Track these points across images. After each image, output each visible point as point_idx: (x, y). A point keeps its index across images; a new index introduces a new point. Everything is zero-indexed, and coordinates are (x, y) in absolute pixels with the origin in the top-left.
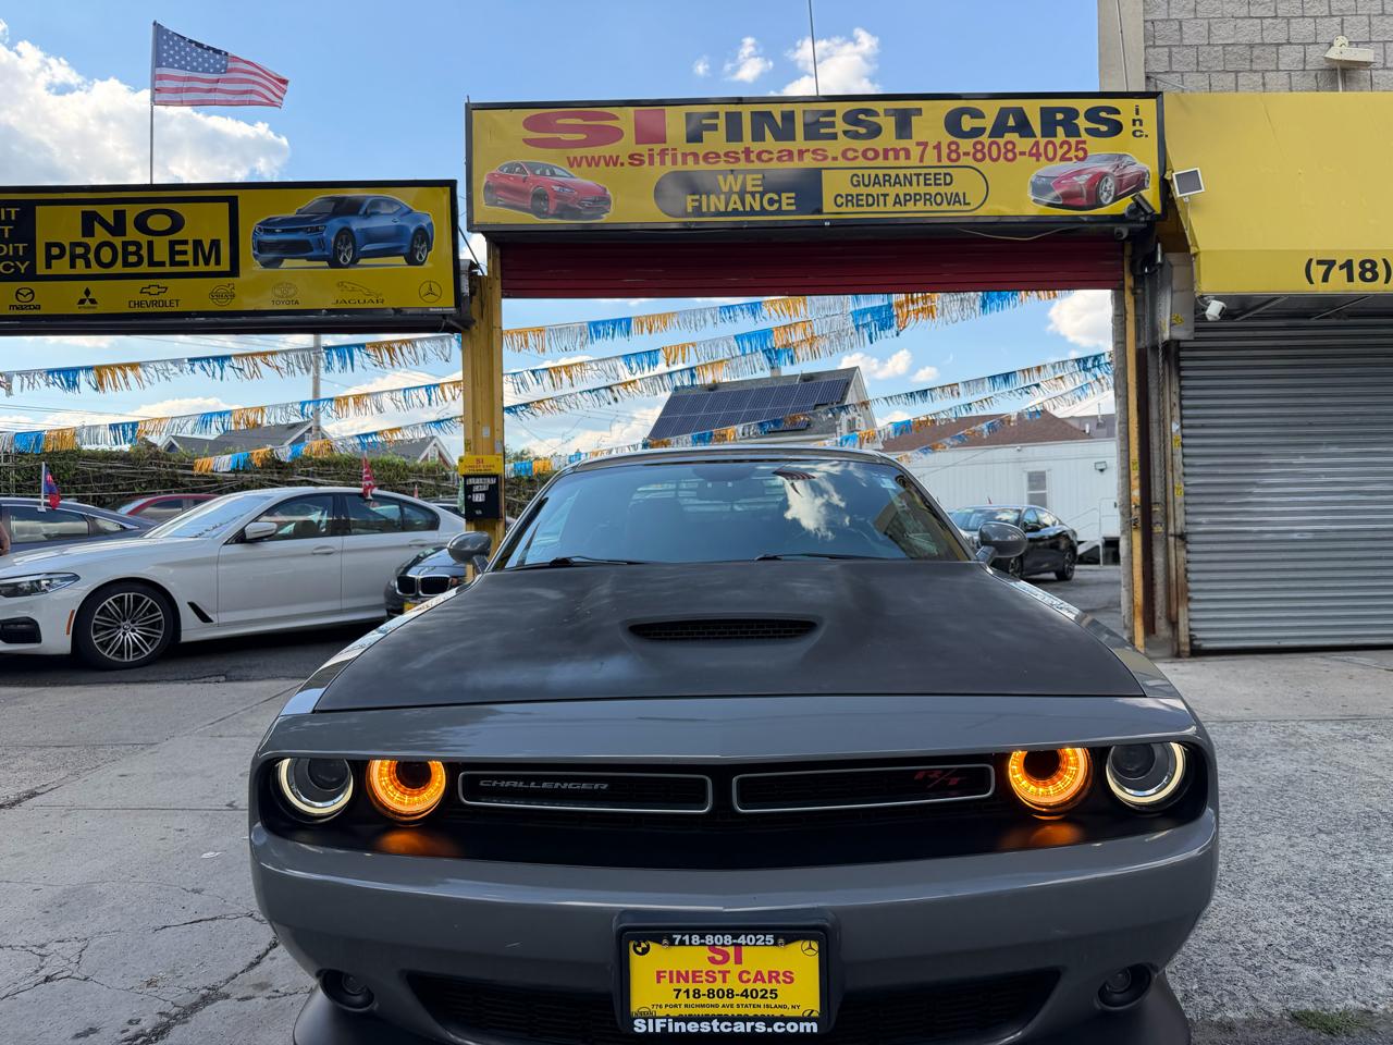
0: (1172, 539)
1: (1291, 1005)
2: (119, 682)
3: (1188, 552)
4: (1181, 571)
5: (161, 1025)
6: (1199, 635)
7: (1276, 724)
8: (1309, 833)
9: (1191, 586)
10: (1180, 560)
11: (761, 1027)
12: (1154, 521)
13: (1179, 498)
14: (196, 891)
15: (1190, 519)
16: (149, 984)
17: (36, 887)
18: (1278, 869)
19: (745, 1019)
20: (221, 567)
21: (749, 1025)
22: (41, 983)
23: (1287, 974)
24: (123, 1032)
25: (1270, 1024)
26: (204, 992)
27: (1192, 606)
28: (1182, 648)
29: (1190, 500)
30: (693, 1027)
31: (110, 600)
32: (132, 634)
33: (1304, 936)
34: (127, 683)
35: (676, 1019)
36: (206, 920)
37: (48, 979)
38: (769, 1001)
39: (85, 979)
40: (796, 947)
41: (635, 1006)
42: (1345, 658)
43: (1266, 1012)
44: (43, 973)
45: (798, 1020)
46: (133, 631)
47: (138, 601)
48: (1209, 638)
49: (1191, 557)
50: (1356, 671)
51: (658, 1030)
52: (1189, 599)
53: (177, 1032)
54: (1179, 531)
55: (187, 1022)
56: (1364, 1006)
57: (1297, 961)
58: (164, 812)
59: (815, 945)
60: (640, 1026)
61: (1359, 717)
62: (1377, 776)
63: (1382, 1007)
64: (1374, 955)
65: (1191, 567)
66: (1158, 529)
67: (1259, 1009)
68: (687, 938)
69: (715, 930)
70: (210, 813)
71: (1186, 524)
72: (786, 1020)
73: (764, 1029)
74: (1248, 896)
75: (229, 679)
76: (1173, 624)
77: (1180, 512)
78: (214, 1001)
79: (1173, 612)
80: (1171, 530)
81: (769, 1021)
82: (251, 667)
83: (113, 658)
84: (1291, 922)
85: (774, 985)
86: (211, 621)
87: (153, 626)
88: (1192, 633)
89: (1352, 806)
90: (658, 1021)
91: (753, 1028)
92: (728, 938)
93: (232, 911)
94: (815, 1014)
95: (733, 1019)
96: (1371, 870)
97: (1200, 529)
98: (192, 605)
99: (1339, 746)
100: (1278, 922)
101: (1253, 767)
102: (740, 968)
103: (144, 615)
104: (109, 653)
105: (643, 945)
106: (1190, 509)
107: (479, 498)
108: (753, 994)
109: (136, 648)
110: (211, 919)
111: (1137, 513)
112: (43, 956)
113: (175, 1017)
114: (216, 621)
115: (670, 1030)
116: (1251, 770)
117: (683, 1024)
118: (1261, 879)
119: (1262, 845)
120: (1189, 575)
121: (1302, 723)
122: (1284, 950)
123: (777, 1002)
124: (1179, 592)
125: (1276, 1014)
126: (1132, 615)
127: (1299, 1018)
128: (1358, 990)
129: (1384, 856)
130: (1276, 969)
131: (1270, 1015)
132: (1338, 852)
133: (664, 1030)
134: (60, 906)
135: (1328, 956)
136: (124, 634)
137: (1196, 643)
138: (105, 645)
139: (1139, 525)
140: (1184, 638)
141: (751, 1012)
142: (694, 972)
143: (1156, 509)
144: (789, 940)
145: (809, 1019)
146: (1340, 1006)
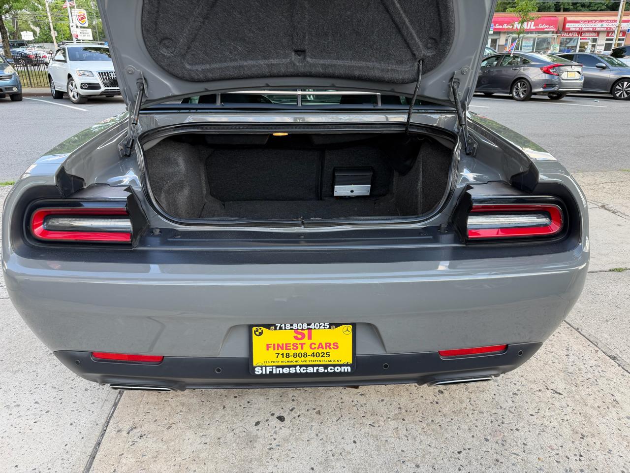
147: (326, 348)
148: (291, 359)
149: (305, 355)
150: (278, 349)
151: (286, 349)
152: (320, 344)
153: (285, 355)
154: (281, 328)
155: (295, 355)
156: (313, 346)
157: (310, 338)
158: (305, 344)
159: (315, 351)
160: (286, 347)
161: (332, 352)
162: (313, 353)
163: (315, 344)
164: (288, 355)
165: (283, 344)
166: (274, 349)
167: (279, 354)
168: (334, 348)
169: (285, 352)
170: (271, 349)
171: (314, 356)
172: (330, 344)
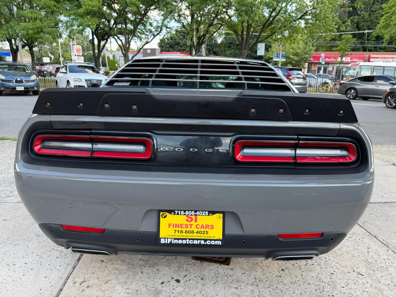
147: (206, 228)
148: (184, 234)
149: (193, 232)
150: (176, 227)
151: (181, 227)
152: (202, 225)
153: (180, 232)
154: (178, 214)
155: (186, 232)
156: (198, 226)
157: (196, 221)
158: (192, 225)
159: (199, 230)
160: (181, 226)
161: (210, 231)
162: (198, 231)
163: (199, 225)
164: (182, 232)
165: (179, 224)
166: (173, 227)
167: (176, 231)
168: (211, 228)
169: (180, 229)
170: (171, 227)
171: (198, 233)
172: (209, 226)
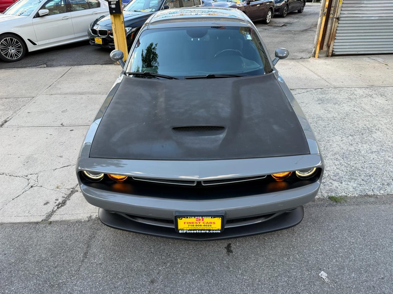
0: (335, 19)
1: (329, 194)
2: (15, 67)
3: (338, 24)
4: (335, 30)
5: (64, 200)
6: (335, 50)
7: (348, 89)
8: (347, 136)
9: (337, 35)
10: (336, 26)
11: (207, 232)
12: (331, 13)
13: (340, 5)
14: (61, 157)
15: (342, 12)
16: (57, 187)
17: (19, 156)
18: (336, 149)
19: (204, 230)
20: (34, 26)
21: (205, 231)
22: (30, 188)
23: (331, 185)
24: (55, 203)
25: (323, 199)
26: (71, 190)
27: (336, 41)
28: (329, 54)
29: (344, 5)
30: (192, 232)
31: (3, 40)
32: (13, 51)
33: (338, 172)
34: (17, 68)
35: (188, 230)
36: (66, 166)
37: (32, 187)
38: (210, 227)
39: (41, 186)
40: (216, 219)
41: (179, 228)
42: (375, 58)
43: (323, 196)
44: (30, 185)
45: (216, 230)
46: (13, 49)
47: (12, 40)
48: (337, 51)
49: (339, 25)
50: (377, 64)
51: (185, 232)
52: (335, 39)
53: (68, 202)
54: (337, 16)
55: (69, 200)
56: (346, 195)
57: (334, 180)
58: (45, 128)
59: (221, 218)
60: (180, 232)
61: (372, 86)
62: (370, 113)
63: (350, 195)
64: (352, 179)
65: (338, 28)
66: (331, 16)
67: (322, 195)
68: (191, 217)
69: (197, 216)
70: (57, 127)
71: (340, 14)
72: (213, 230)
73: (208, 232)
74: (327, 159)
75: (47, 66)
76: (328, 46)
77: (339, 9)
78: (75, 192)
79: (329, 43)
80: (335, 16)
81: (210, 230)
82: (53, 60)
83: (10, 59)
84: (335, 168)
85: (211, 224)
86: (36, 45)
87: (19, 47)
88: (333, 49)
89: (361, 125)
90: (184, 231)
91: (206, 232)
92: (200, 217)
93: (72, 163)
94: (220, 229)
95: (201, 230)
96: (359, 150)
97: (344, 16)
98: (29, 40)
99: (364, 99)
100: (332, 167)
101: (339, 108)
102: (203, 222)
103: (15, 44)
104: (8, 57)
105: (181, 218)
106: (343, 9)
107: (113, 6)
108: (206, 226)
109: (16, 55)
110: (67, 166)
111: (326, 10)
112: (28, 179)
113: (66, 198)
114: (38, 45)
115: (187, 232)
116: (338, 110)
117: (190, 231)
118: (331, 153)
119: (334, 140)
120: (337, 31)
121: (356, 89)
122: (332, 177)
123: (211, 227)
124: (333, 37)
125: (325, 197)
126: (317, 44)
127: (331, 198)
128: (346, 190)
129: (364, 145)
130: (328, 183)
131: (324, 197)
132: (353, 143)
133: (186, 232)
134: (27, 163)
135: (341, 179)
136: (11, 51)
137: (334, 52)
138: (6, 55)
139: (326, 15)
140: (330, 51)
141: (205, 229)
142: (193, 222)
143: (332, 9)
144: (214, 217)
145: (218, 230)
146: (340, 195)
